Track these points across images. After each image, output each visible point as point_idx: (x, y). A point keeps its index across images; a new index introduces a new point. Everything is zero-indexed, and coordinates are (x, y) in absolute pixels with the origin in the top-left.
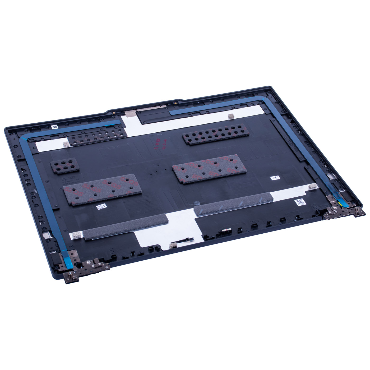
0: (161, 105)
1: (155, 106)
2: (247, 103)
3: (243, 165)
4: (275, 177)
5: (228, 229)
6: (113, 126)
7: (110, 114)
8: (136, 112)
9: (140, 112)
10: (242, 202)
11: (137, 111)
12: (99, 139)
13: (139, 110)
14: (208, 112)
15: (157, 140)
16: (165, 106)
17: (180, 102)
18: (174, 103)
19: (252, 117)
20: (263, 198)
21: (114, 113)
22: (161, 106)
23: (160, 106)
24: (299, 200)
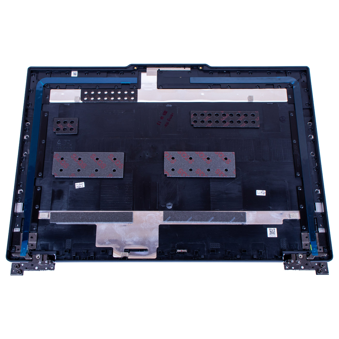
0: (186, 67)
1: (179, 67)
2: (274, 84)
3: (235, 169)
4: (261, 191)
5: (183, 251)
6: (128, 85)
7: (131, 69)
8: (157, 71)
9: (162, 71)
10: (213, 218)
11: (159, 70)
13: (162, 69)
14: (228, 86)
15: (164, 112)
16: (189, 69)
17: (205, 68)
18: (199, 67)
20: (236, 218)
21: (135, 68)
23: (184, 68)
24: (272, 228)
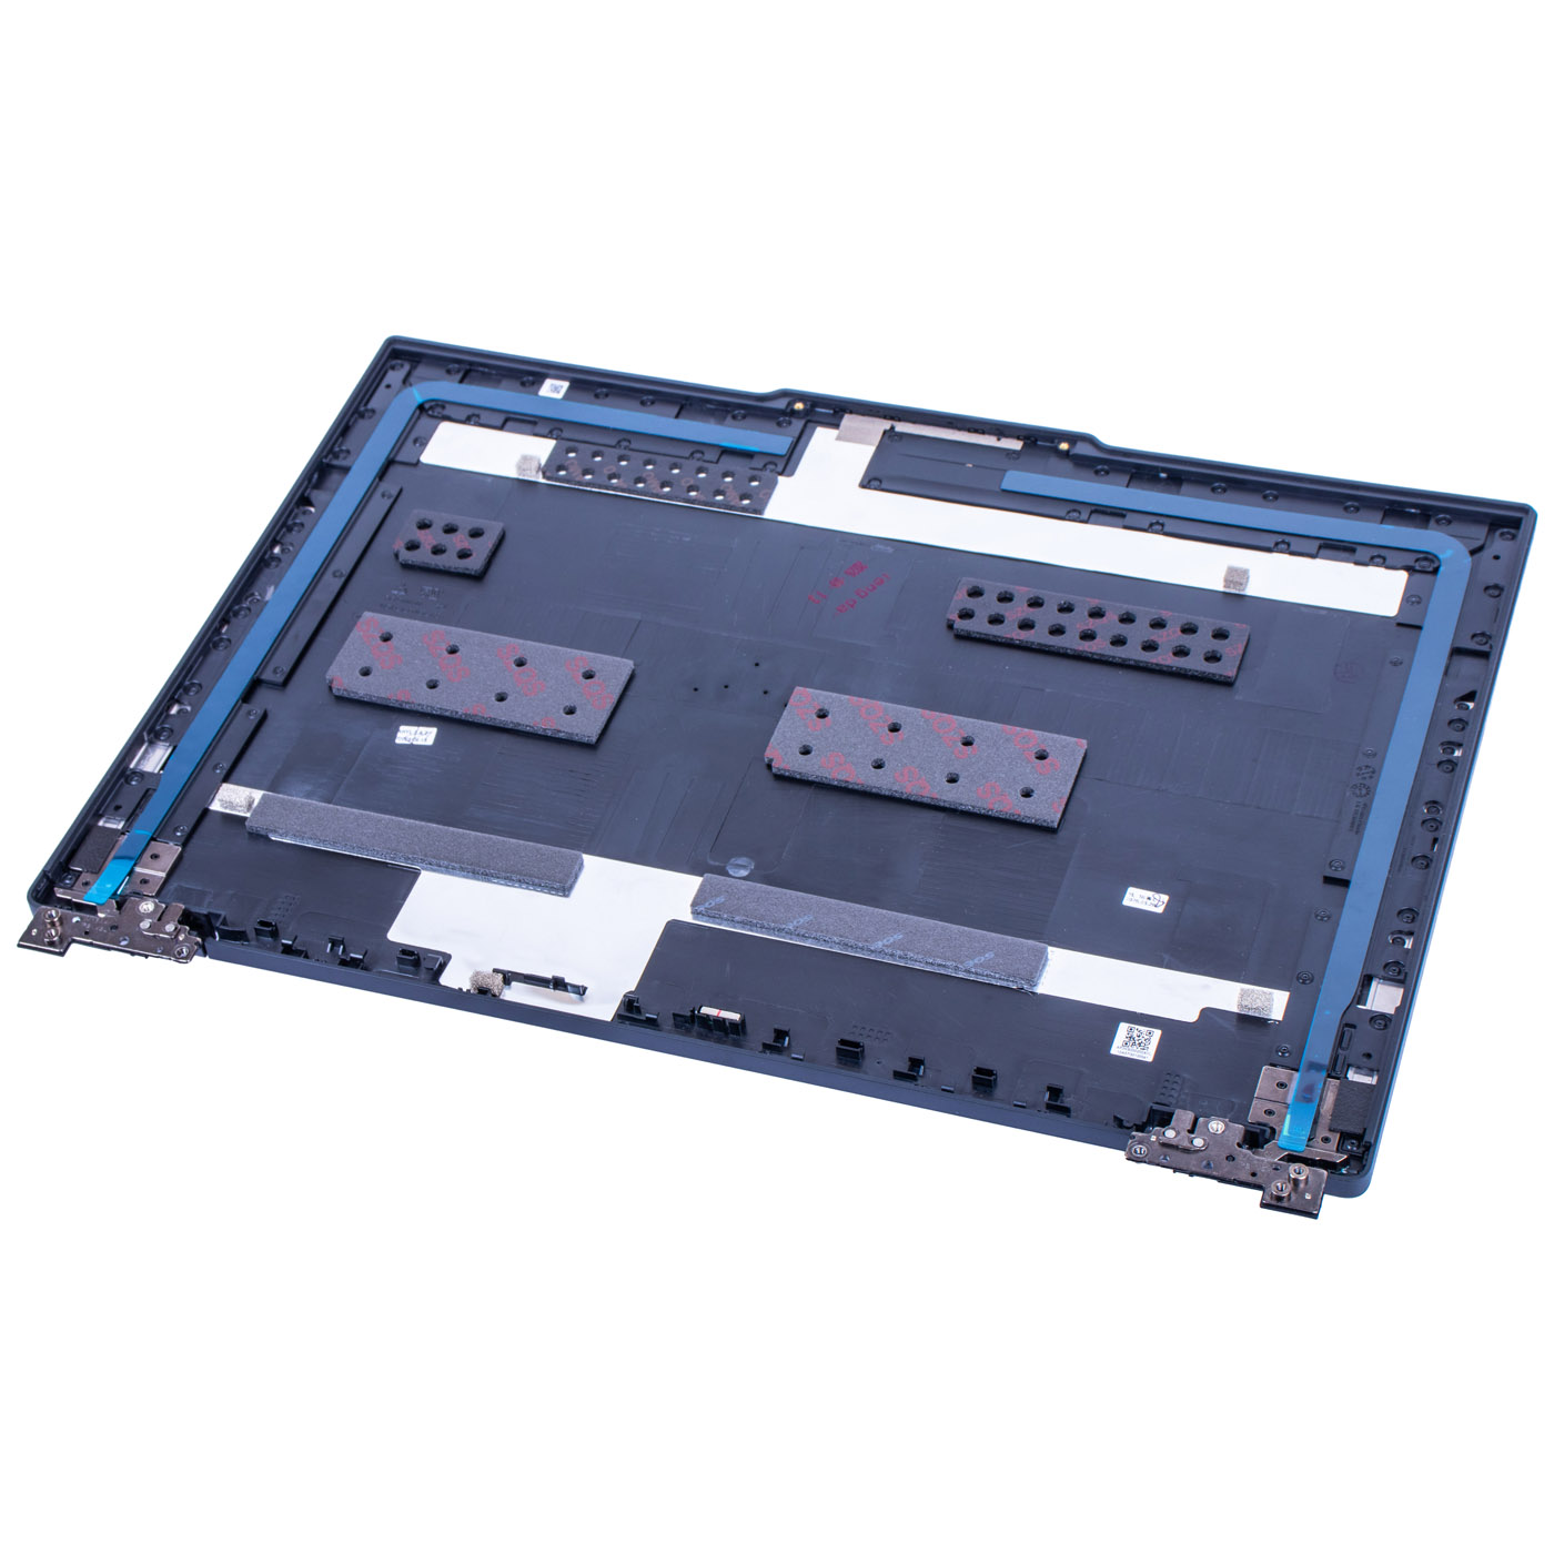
0: (1005, 437)
1: (976, 431)
2: (1357, 547)
4: (1150, 894)
5: (725, 1014)
6: (749, 455)
7: (780, 405)
8: (885, 431)
9: (902, 435)
10: (900, 937)
11: (892, 428)
12: (652, 486)
13: (901, 427)
14: (1157, 524)
15: (855, 565)
16: (1016, 445)
17: (1082, 449)
18: (1060, 443)
19: (1324, 612)
20: (996, 955)
21: (799, 406)
22: (999, 440)
23: (995, 438)
24: (1141, 1028)
